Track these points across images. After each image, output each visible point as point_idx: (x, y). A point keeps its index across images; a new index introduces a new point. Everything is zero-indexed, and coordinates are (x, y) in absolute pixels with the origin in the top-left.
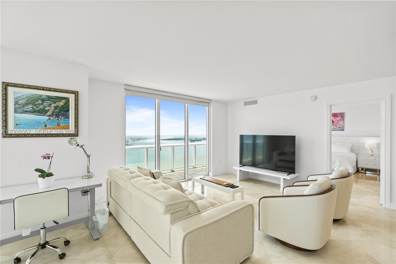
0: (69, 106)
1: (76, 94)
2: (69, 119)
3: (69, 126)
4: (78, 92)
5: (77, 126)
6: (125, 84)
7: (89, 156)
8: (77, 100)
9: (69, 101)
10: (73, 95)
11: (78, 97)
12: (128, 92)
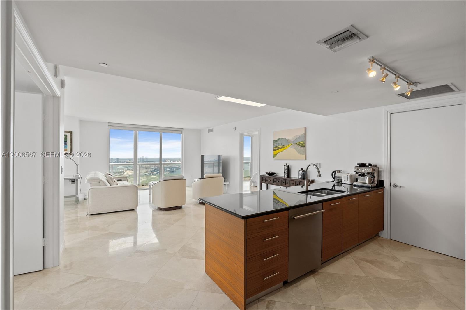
0: (67, 139)
1: (71, 132)
2: (67, 145)
3: (67, 149)
4: (72, 132)
5: (71, 150)
6: (109, 123)
7: (77, 165)
8: (71, 136)
9: (67, 136)
10: (69, 133)
11: (72, 134)
12: (112, 127)
